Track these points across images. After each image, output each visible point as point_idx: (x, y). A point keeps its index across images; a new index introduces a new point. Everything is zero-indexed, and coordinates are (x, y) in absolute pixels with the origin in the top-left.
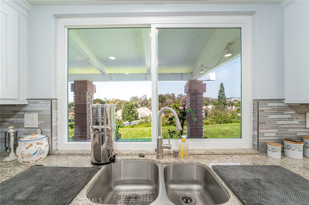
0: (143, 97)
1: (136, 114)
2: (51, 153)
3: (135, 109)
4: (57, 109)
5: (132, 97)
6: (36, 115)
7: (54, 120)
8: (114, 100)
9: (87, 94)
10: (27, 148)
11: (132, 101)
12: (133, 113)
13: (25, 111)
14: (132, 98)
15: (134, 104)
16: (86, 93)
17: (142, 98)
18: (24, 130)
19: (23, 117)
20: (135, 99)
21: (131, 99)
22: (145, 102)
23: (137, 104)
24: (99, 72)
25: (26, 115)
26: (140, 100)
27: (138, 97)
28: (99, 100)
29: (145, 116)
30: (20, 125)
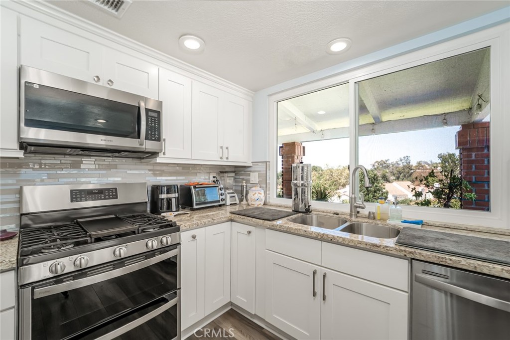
0: (401, 160)
1: (382, 194)
2: (266, 203)
3: (380, 184)
4: (269, 170)
5: (377, 162)
6: (257, 174)
7: (268, 178)
8: (340, 168)
9: (296, 157)
10: (253, 195)
11: (375, 169)
12: (375, 192)
13: (250, 171)
14: (377, 164)
15: (379, 174)
16: (294, 156)
17: (400, 163)
18: (250, 185)
19: (249, 175)
20: (383, 165)
21: (374, 166)
22: (407, 170)
23: (387, 174)
24: (308, 130)
25: (251, 174)
26: (392, 166)
27: (390, 162)
28: (316, 168)
29: (403, 199)
30: (248, 181)
